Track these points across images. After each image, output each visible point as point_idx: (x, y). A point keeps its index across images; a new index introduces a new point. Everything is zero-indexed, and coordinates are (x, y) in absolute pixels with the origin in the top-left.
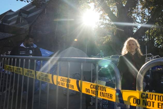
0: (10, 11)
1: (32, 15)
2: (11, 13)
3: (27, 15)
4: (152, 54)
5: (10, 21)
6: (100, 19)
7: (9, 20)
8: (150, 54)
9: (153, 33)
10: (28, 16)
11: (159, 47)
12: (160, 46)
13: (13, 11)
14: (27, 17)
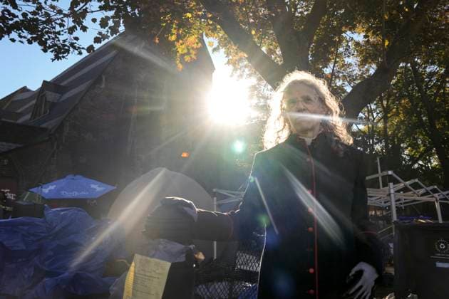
0: (24, 90)
1: (71, 95)
2: (26, 95)
3: (60, 95)
4: (394, 172)
5: (21, 114)
6: (251, 97)
7: (19, 111)
8: (390, 173)
9: (395, 127)
10: (61, 97)
11: (416, 166)
12: (419, 164)
13: (29, 91)
14: (58, 100)
